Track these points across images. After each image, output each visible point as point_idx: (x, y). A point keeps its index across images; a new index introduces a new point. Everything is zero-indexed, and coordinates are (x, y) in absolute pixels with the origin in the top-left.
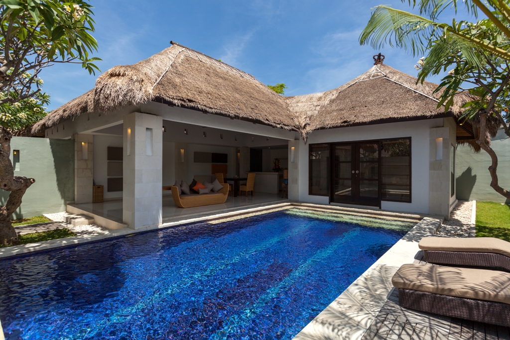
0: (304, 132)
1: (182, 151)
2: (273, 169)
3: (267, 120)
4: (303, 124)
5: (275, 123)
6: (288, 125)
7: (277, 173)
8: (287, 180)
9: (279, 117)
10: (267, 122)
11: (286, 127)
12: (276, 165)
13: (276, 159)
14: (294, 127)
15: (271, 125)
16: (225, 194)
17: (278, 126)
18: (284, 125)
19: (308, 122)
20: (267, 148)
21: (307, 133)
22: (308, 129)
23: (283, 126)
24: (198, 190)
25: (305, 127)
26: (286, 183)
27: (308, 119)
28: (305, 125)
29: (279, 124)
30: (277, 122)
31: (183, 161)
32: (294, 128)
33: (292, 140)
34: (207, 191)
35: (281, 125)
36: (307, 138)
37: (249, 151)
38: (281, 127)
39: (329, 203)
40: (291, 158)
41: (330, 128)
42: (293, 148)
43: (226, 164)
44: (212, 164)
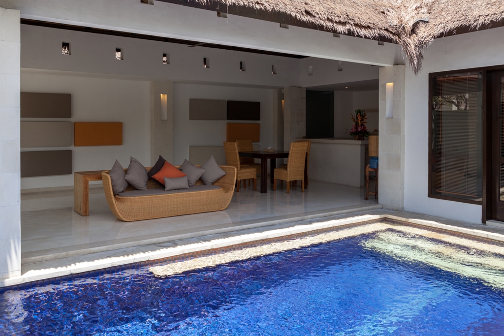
0: (412, 41)
1: (164, 97)
2: (352, 134)
3: (307, 13)
4: (411, 24)
5: (331, 21)
6: (369, 27)
7: (360, 142)
8: (377, 158)
9: (344, 8)
10: (306, 18)
11: (363, 32)
12: (357, 123)
13: (359, 112)
14: (387, 30)
15: (321, 28)
16: (227, 190)
17: (340, 28)
18: (356, 25)
19: (425, 17)
20: (341, 87)
21: (421, 45)
22: (423, 32)
23: (353, 29)
24: (164, 182)
25: (413, 31)
26: (375, 167)
27: (425, 10)
28: (416, 25)
29: (344, 24)
30: (337, 20)
31: (165, 117)
32: (386, 34)
33: (388, 65)
34: (183, 183)
35: (348, 27)
36: (420, 56)
37: (304, 96)
38: (349, 30)
39: (484, 222)
40: (386, 108)
41: (484, 27)
42: (390, 85)
43: (258, 122)
44: (227, 123)
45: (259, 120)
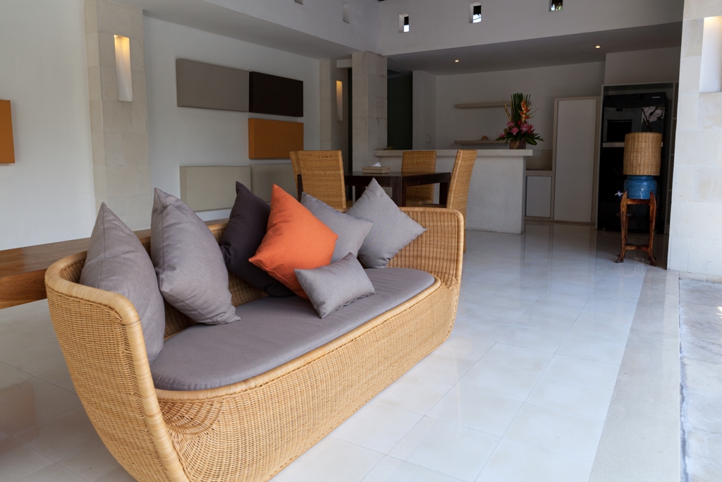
1: (123, 46)
31: (128, 95)
37: (385, 72)
40: (701, 71)
43: (299, 120)
44: (249, 119)
45: (301, 115)
